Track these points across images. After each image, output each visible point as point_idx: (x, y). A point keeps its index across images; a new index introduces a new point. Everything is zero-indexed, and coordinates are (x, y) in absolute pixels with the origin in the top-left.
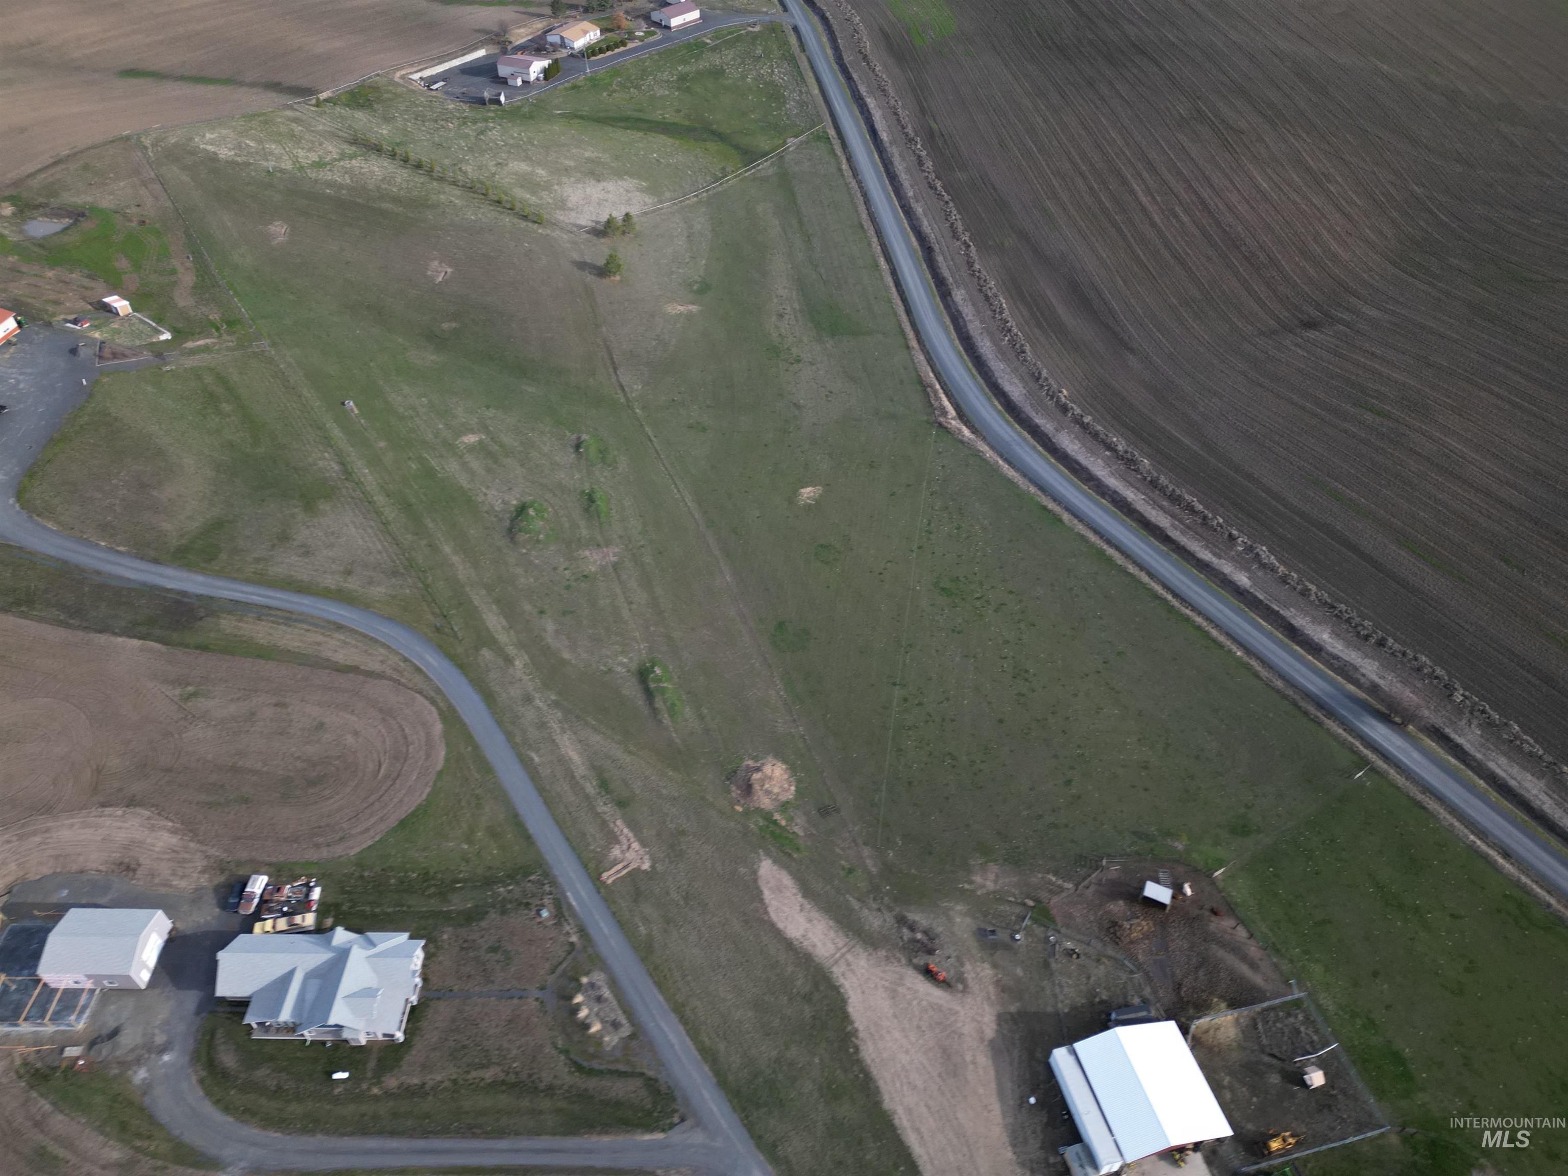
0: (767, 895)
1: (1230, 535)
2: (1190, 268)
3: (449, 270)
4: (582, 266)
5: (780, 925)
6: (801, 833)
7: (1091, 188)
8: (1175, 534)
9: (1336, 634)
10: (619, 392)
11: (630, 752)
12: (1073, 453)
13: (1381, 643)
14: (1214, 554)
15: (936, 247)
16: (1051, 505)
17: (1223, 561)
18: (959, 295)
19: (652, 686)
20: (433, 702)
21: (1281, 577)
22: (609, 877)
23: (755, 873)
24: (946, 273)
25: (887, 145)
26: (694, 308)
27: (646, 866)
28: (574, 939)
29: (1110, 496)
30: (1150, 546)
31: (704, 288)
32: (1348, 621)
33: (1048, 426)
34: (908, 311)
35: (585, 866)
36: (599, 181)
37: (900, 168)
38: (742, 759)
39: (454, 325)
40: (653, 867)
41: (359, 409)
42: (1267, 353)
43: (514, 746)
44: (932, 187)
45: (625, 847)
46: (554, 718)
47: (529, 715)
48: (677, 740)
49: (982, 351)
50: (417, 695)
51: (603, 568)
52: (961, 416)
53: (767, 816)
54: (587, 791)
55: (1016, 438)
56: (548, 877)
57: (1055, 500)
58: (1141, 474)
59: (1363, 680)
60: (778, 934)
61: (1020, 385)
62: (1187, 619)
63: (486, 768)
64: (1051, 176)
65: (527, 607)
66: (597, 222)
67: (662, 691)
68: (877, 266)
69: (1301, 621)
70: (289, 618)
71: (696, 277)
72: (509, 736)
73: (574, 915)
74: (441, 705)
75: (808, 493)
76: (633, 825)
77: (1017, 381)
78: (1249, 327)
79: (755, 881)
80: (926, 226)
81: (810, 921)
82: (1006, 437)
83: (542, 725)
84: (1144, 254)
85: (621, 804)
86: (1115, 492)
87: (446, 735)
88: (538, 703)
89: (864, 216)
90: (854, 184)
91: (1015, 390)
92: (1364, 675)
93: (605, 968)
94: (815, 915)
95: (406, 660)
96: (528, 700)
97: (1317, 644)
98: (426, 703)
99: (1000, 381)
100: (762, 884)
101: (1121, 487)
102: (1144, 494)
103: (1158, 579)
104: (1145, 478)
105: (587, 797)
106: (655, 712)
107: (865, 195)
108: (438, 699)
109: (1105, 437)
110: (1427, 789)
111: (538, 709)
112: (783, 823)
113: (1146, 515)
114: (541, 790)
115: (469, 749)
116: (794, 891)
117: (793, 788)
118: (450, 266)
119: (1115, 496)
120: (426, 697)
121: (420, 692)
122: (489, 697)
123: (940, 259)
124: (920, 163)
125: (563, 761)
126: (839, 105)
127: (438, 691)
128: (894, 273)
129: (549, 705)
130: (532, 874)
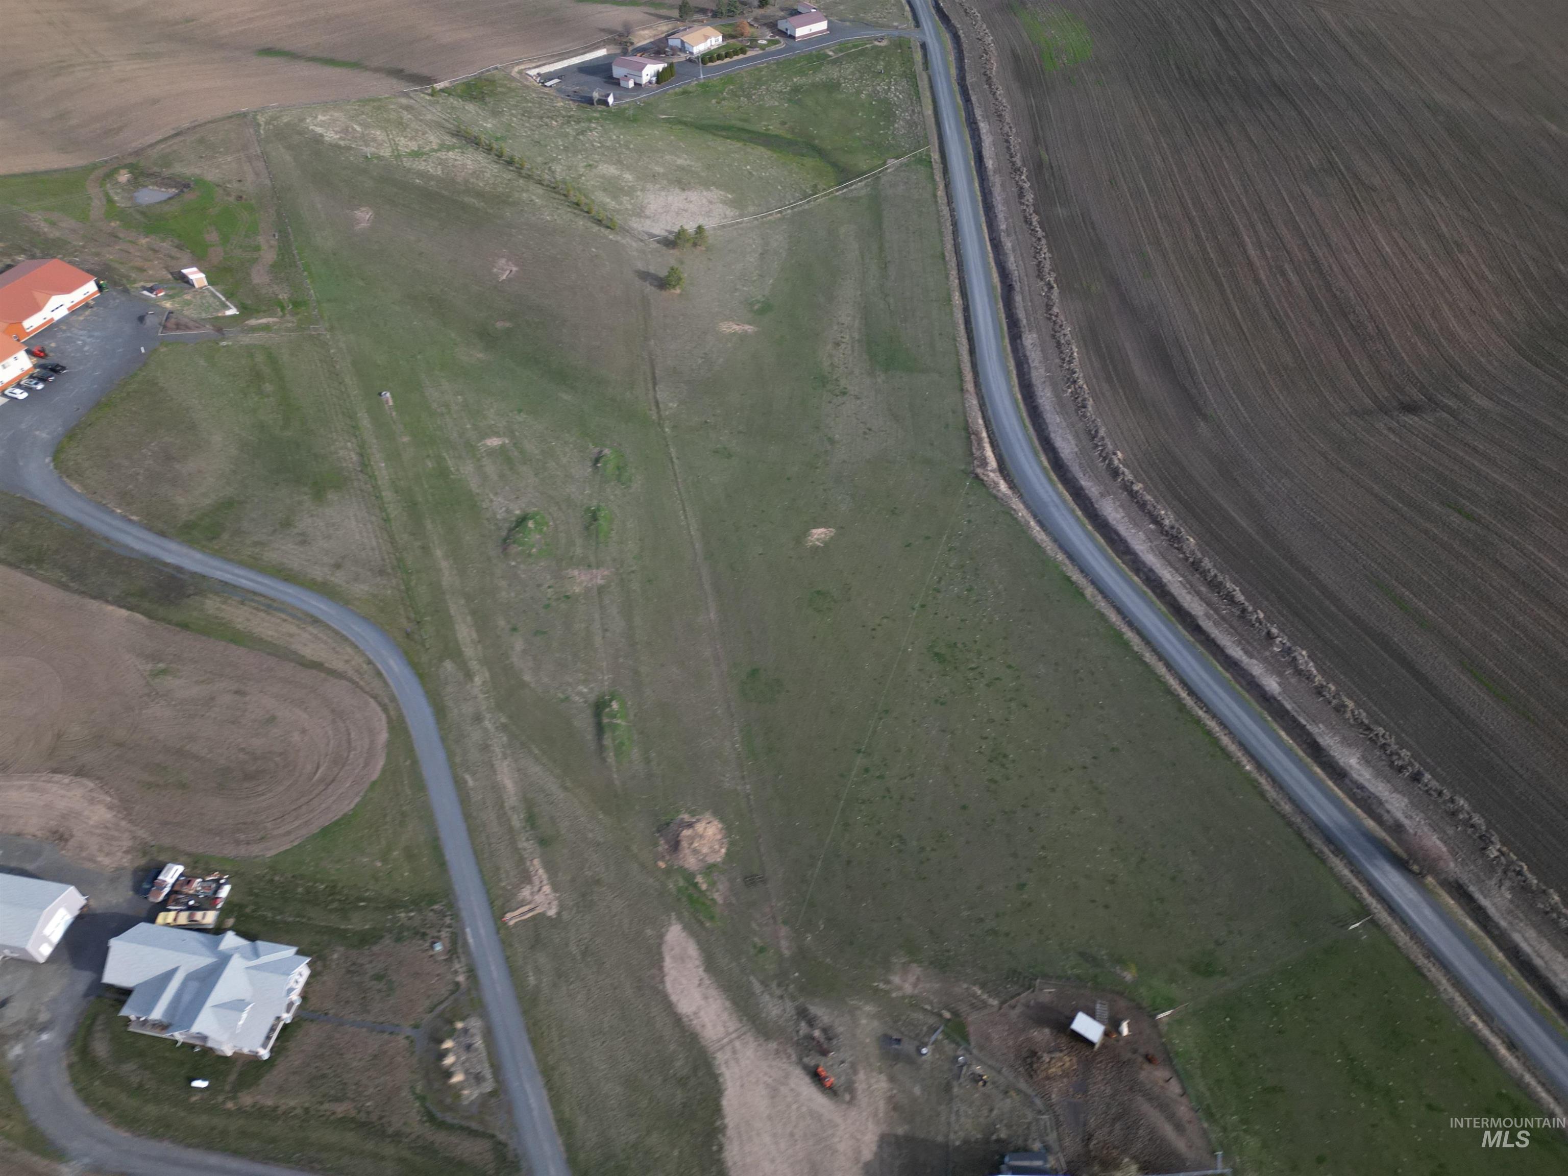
0: (668, 963)
1: (1269, 633)
2: (1288, 332)
3: (515, 269)
4: (644, 276)
5: (674, 998)
6: (720, 900)
7: (1198, 236)
8: (1207, 625)
9: (1365, 760)
10: (654, 408)
11: (566, 789)
12: (1114, 522)
13: (1416, 778)
14: (1246, 652)
15: (1017, 286)
16: (1076, 576)
17: (1255, 662)
18: (1029, 339)
19: (606, 720)
20: (385, 709)
21: (1316, 687)
22: (512, 918)
23: (661, 936)
24: (1021, 314)
25: (990, 173)
26: (749, 328)
27: (552, 913)
28: (461, 978)
29: (1145, 573)
30: (1176, 634)
31: (765, 308)
32: (1384, 747)
33: (1093, 489)
34: (972, 351)
35: (491, 903)
36: (684, 190)
37: (999, 198)
38: (678, 812)
39: (508, 324)
40: (559, 914)
41: (394, 402)
42: (1355, 435)
43: (452, 765)
44: (1028, 221)
45: (536, 889)
46: (499, 741)
47: (476, 736)
48: (617, 782)
49: (1040, 401)
50: (372, 701)
51: (588, 590)
52: (1002, 469)
53: (689, 877)
54: (513, 823)
55: (1055, 498)
56: (452, 908)
57: (1082, 571)
58: (1184, 553)
59: (1386, 817)
60: (669, 1006)
61: (1073, 442)
62: (1198, 721)
63: (419, 785)
64: (1158, 220)
65: (502, 623)
66: (670, 232)
67: (614, 727)
68: (949, 300)
69: (1328, 740)
70: (270, 606)
71: (759, 297)
72: (450, 755)
73: (467, 952)
74: (392, 713)
75: (819, 534)
76: (551, 867)
77: (1070, 437)
78: (1341, 404)
79: (660, 945)
80: (1012, 263)
81: (706, 998)
82: (1045, 496)
83: (485, 748)
84: (1241, 313)
85: (544, 842)
86: (1151, 570)
87: (389, 744)
88: (487, 724)
89: (949, 246)
90: (945, 211)
91: (1066, 446)
92: (1388, 812)
93: (484, 1014)
94: (713, 992)
95: (370, 662)
96: (478, 718)
97: (1342, 769)
98: (379, 709)
99: (1052, 435)
100: (665, 949)
101: (1158, 565)
102: (1182, 576)
103: (1176, 673)
104: (1187, 559)
105: (511, 830)
106: (601, 748)
107: (955, 224)
108: (391, 707)
109: (1152, 509)
110: (1432, 954)
111: (486, 730)
112: (704, 887)
113: (1180, 599)
114: (467, 816)
115: (408, 763)
116: (697, 963)
117: (723, 851)
118: (516, 265)
119: (1150, 574)
120: (380, 704)
121: (375, 697)
122: (440, 712)
123: (1018, 298)
124: (1021, 195)
125: (497, 789)
126: (950, 127)
127: (393, 699)
128: (966, 309)
129: (497, 728)
130: (435, 903)
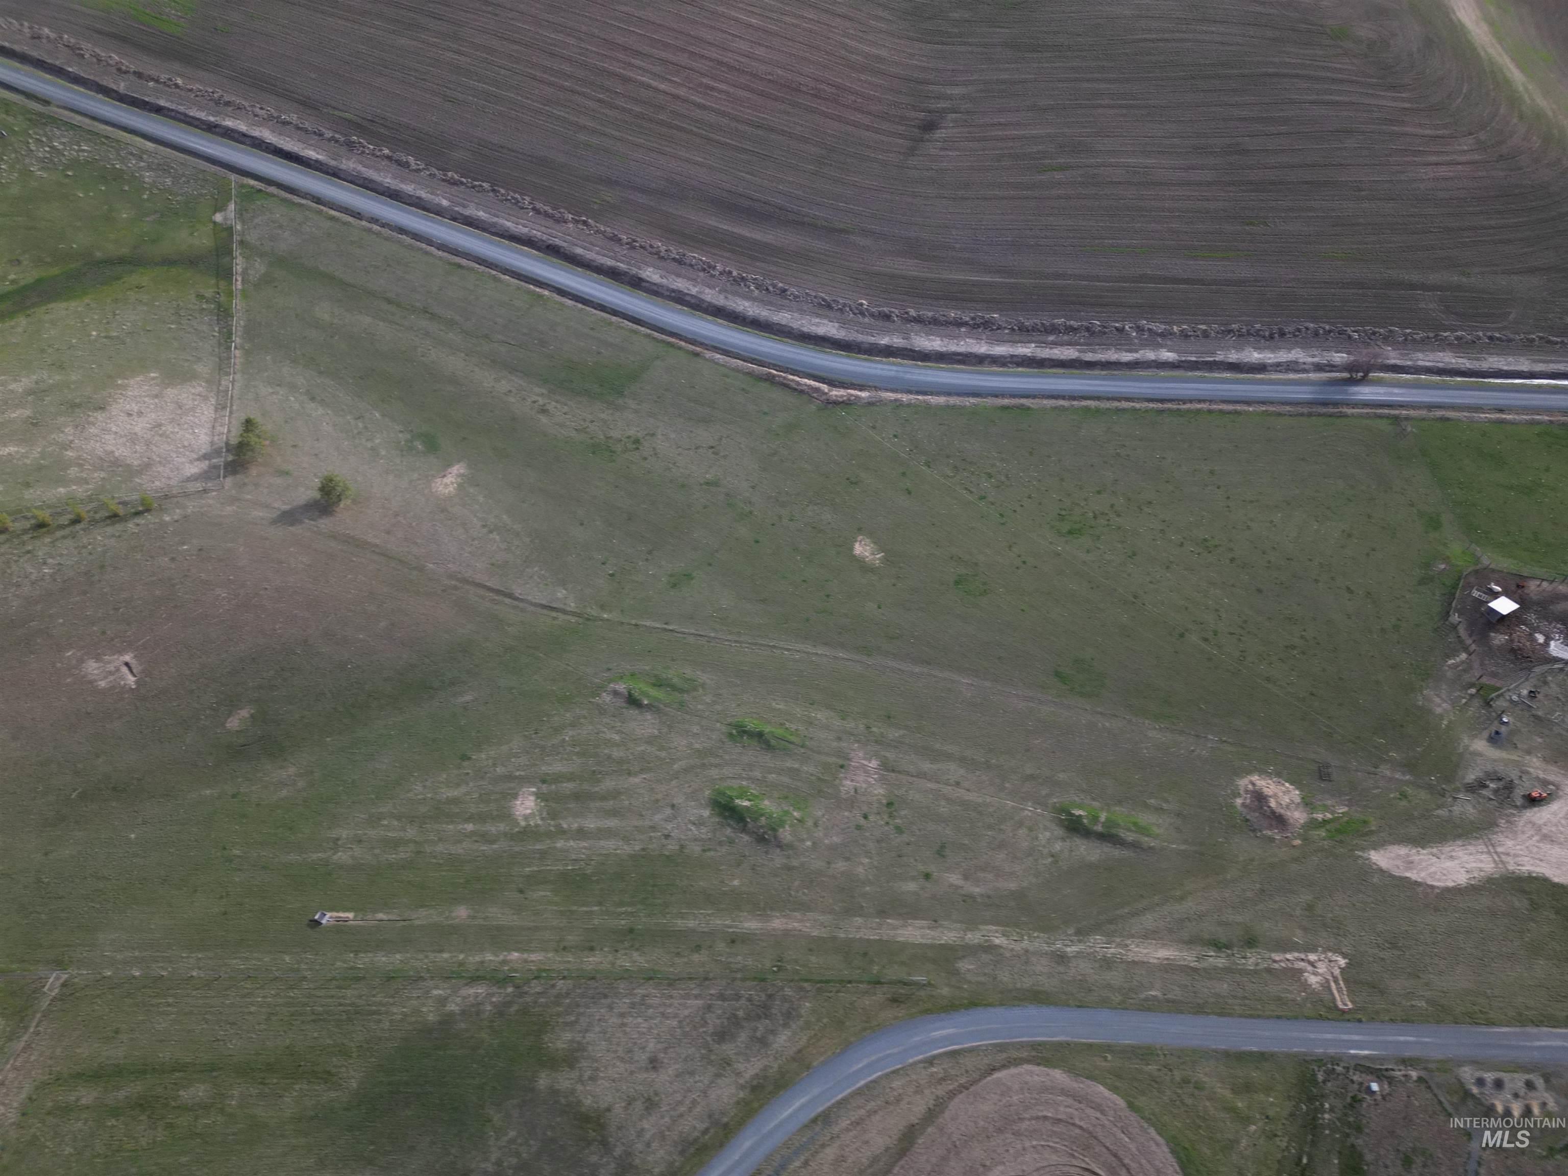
0: (1412, 875)
1: (1117, 329)
2: (782, 130)
3: (127, 658)
4: (289, 517)
5: (1451, 884)
6: (1345, 809)
7: (600, 101)
8: (1089, 357)
9: (1257, 349)
10: (554, 614)
11: (1182, 898)
12: (944, 349)
13: (1282, 334)
14: (1130, 351)
16: (1006, 402)
17: (1141, 352)
18: (651, 274)
19: (1099, 828)
20: (1017, 1062)
21: (1180, 335)
22: (1344, 1002)
23: (1381, 871)
24: (610, 262)
25: (332, 163)
26: (458, 470)
27: (1342, 962)
28: (1414, 1074)
29: (1011, 363)
30: (1096, 378)
31: (428, 441)
32: (1249, 334)
33: (895, 340)
35: (1320, 1018)
36: (102, 408)
37: (388, 180)
38: (1232, 806)
39: (244, 713)
40: (1344, 956)
42: (932, 169)
43: (1123, 1007)
44: (455, 183)
45: (1310, 968)
46: (1097, 943)
47: (1085, 967)
48: (1183, 847)
49: (751, 313)
50: (997, 1075)
51: (882, 780)
52: (832, 383)
53: (1313, 824)
54: (1220, 965)
55: (900, 369)
56: (1328, 1063)
57: (996, 396)
58: (1005, 328)
59: (1306, 367)
60: (1457, 891)
61: (826, 321)
62: (1198, 411)
63: (1145, 1053)
64: (547, 108)
65: (912, 886)
67: (1110, 824)
68: (540, 296)
69: (1233, 357)
72: (1104, 1003)
73: (1382, 1059)
74: (1025, 1054)
75: (864, 550)
76: (1284, 946)
77: (817, 320)
78: (891, 155)
79: (1391, 876)
80: (515, 227)
81: (1452, 858)
82: (893, 374)
83: (1107, 963)
84: (732, 140)
85: (1251, 942)
86: (1012, 356)
87: (1071, 1071)
88: (1071, 950)
91: (827, 328)
92: (1304, 363)
93: (1460, 1063)
94: (1447, 849)
95: (930, 1062)
96: (1061, 958)
97: (1259, 364)
98: (1013, 1070)
99: (805, 329)
100: (1397, 873)
101: (1011, 349)
102: (1032, 342)
103: (1138, 399)
104: (1012, 329)
105: (1228, 970)
106: (1135, 845)
108: (1015, 1054)
109: (945, 318)
110: (1431, 407)
111: (1079, 955)
112: (1329, 816)
113: (1054, 357)
114: (1200, 1010)
115: (1109, 1057)
116: (1414, 851)
117: (1287, 785)
118: (121, 652)
119: (1015, 359)
120: (1004, 1067)
121: (994, 1069)
122: (1038, 997)
124: (401, 164)
125: (1167, 967)
127: (1001, 1048)
129: (1080, 941)
130: (1314, 1075)
